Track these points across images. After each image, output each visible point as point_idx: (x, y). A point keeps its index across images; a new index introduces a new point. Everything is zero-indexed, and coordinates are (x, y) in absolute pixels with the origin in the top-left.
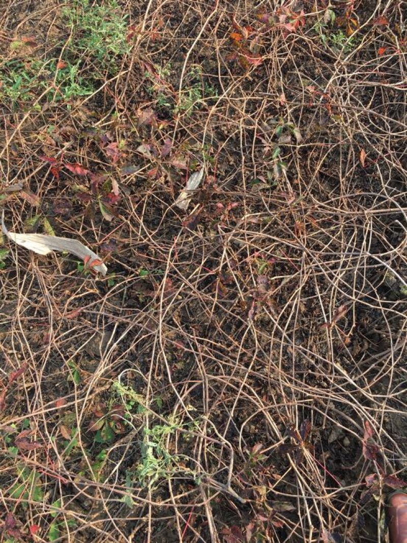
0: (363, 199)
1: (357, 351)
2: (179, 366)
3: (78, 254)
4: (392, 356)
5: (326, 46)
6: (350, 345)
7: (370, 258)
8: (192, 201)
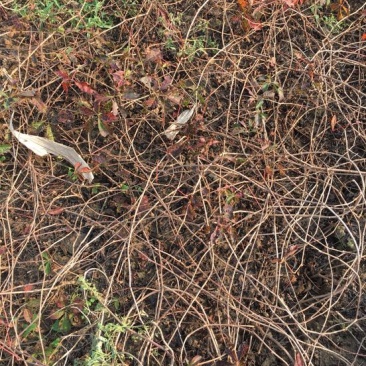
0: (328, 159)
1: (301, 290)
2: (141, 275)
3: (71, 161)
4: (330, 299)
5: (318, 25)
6: (296, 284)
7: (326, 209)
8: (179, 134)
